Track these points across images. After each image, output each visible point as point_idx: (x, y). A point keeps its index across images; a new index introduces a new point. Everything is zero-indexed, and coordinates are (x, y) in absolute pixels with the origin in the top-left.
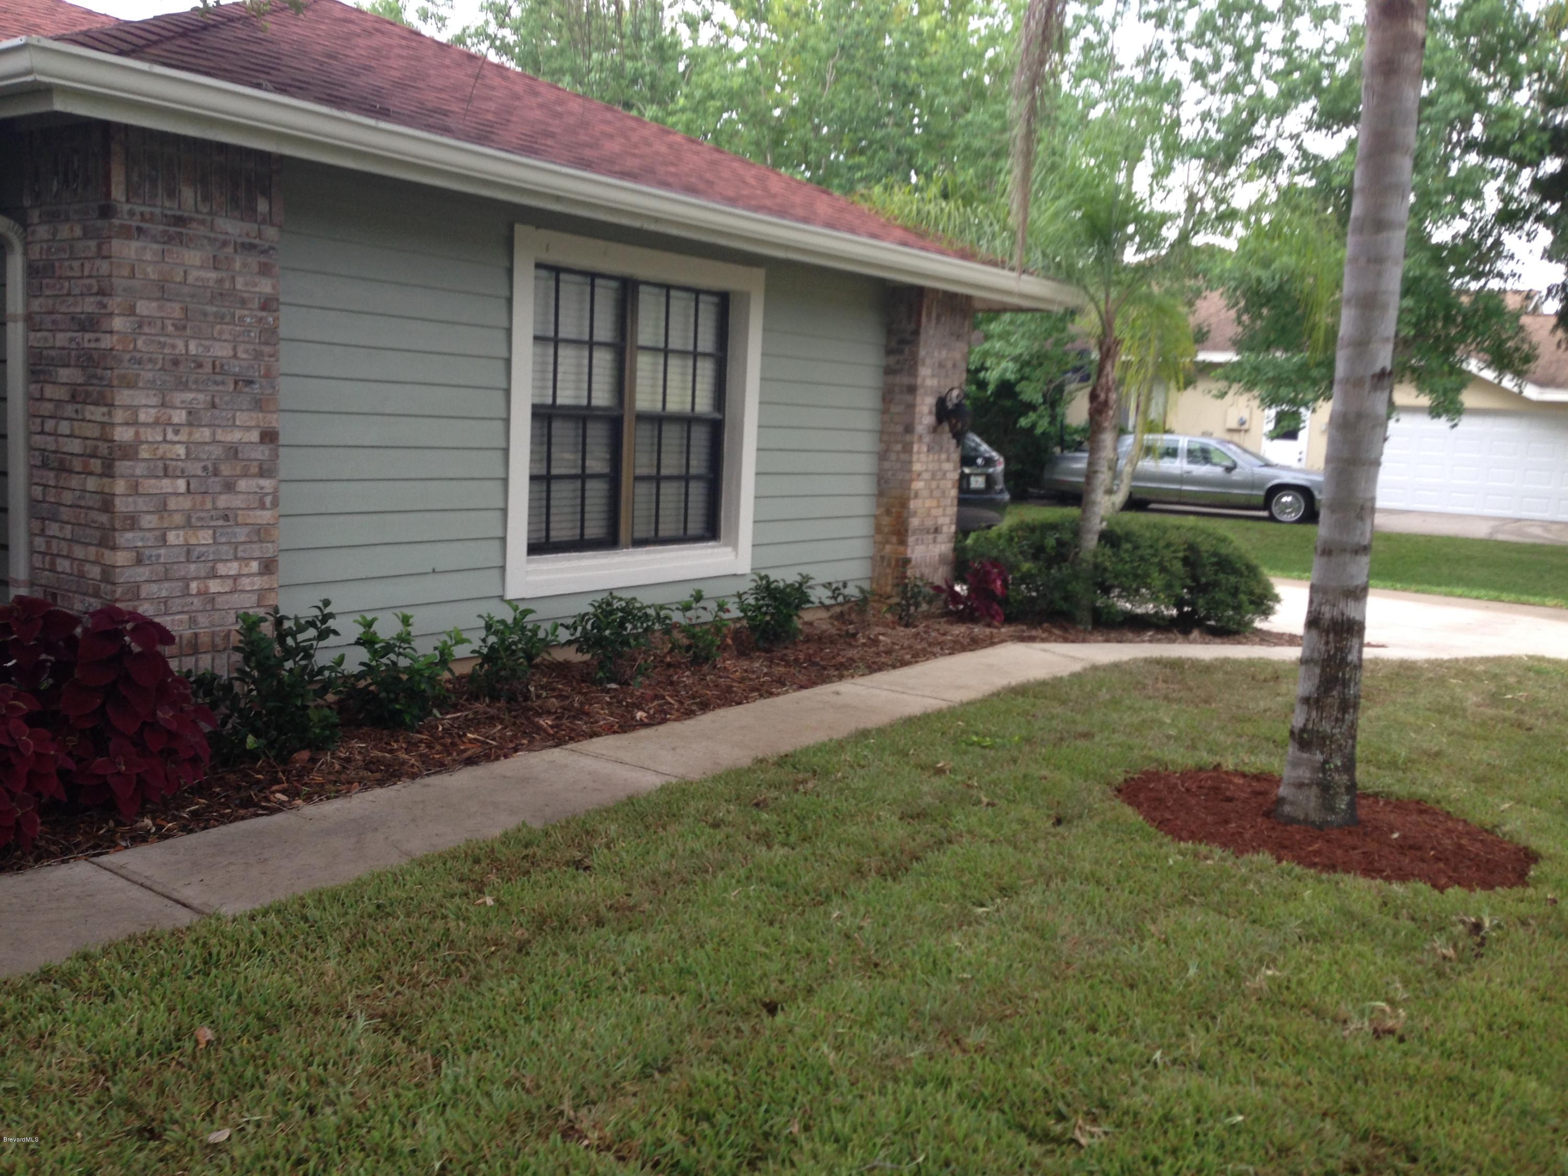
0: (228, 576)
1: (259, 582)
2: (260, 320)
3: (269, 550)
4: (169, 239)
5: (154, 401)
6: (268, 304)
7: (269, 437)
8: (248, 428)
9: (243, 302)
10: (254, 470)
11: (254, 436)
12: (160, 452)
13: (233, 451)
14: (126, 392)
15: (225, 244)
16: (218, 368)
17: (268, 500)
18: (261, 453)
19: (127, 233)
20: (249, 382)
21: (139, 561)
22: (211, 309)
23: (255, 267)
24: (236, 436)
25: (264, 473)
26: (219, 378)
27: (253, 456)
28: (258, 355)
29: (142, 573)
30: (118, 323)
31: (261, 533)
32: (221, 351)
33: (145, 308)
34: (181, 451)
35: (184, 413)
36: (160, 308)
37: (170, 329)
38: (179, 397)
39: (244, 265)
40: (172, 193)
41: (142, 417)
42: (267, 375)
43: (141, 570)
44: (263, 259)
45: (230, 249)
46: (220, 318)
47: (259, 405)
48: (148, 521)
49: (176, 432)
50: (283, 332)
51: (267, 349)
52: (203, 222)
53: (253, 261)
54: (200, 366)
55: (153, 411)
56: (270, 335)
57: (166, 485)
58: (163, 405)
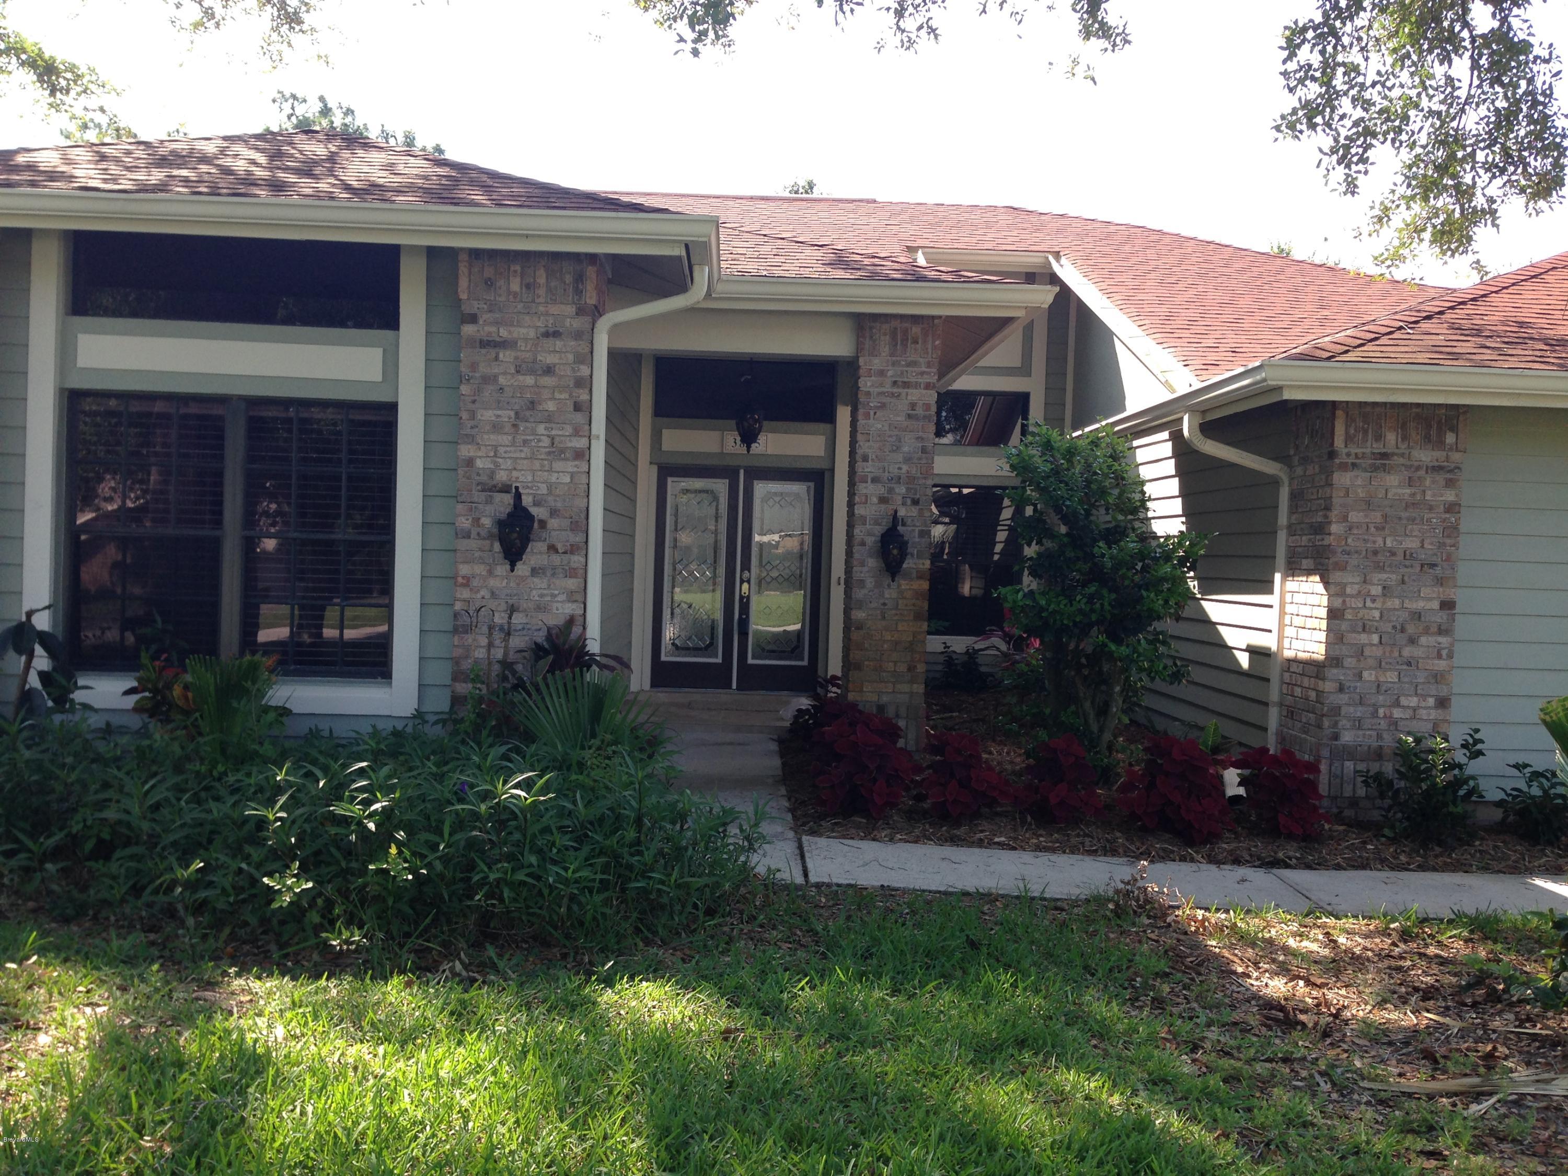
0: (1408, 707)
1: (1434, 714)
2: (1444, 521)
3: (1444, 691)
4: (1375, 468)
5: (1357, 579)
6: (1452, 508)
7: (1448, 605)
8: (1431, 599)
9: (1431, 508)
10: (1434, 629)
11: (1435, 605)
12: (1360, 615)
13: (1417, 616)
14: (1339, 574)
15: (1418, 468)
16: (1408, 555)
17: (1444, 653)
18: (1441, 617)
19: (1344, 467)
20: (1433, 566)
21: (1341, 689)
22: (1404, 515)
23: (1443, 483)
24: (1421, 604)
25: (1441, 631)
26: (1407, 563)
27: (1433, 619)
28: (1442, 545)
29: (1343, 698)
30: (1334, 528)
31: (1438, 678)
32: (1411, 544)
33: (1354, 517)
34: (1377, 614)
35: (1380, 588)
36: (1366, 516)
37: (1373, 529)
38: (1377, 577)
39: (1433, 482)
40: (1378, 438)
41: (1349, 590)
42: (1448, 559)
43: (1342, 696)
44: (1449, 476)
45: (1422, 473)
46: (1412, 520)
47: (1440, 581)
48: (1349, 662)
49: (1374, 601)
50: (1463, 528)
51: (1448, 541)
52: (1402, 455)
53: (1441, 478)
54: (1393, 554)
55: (1356, 587)
56: (1452, 531)
57: (1363, 638)
58: (1365, 582)
